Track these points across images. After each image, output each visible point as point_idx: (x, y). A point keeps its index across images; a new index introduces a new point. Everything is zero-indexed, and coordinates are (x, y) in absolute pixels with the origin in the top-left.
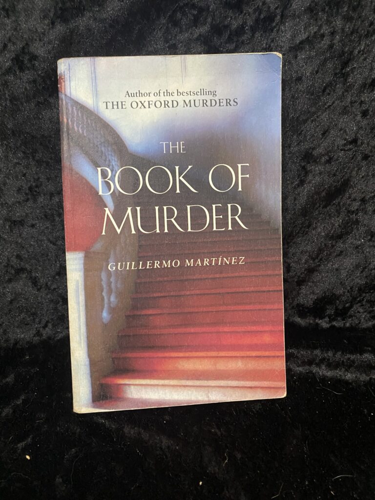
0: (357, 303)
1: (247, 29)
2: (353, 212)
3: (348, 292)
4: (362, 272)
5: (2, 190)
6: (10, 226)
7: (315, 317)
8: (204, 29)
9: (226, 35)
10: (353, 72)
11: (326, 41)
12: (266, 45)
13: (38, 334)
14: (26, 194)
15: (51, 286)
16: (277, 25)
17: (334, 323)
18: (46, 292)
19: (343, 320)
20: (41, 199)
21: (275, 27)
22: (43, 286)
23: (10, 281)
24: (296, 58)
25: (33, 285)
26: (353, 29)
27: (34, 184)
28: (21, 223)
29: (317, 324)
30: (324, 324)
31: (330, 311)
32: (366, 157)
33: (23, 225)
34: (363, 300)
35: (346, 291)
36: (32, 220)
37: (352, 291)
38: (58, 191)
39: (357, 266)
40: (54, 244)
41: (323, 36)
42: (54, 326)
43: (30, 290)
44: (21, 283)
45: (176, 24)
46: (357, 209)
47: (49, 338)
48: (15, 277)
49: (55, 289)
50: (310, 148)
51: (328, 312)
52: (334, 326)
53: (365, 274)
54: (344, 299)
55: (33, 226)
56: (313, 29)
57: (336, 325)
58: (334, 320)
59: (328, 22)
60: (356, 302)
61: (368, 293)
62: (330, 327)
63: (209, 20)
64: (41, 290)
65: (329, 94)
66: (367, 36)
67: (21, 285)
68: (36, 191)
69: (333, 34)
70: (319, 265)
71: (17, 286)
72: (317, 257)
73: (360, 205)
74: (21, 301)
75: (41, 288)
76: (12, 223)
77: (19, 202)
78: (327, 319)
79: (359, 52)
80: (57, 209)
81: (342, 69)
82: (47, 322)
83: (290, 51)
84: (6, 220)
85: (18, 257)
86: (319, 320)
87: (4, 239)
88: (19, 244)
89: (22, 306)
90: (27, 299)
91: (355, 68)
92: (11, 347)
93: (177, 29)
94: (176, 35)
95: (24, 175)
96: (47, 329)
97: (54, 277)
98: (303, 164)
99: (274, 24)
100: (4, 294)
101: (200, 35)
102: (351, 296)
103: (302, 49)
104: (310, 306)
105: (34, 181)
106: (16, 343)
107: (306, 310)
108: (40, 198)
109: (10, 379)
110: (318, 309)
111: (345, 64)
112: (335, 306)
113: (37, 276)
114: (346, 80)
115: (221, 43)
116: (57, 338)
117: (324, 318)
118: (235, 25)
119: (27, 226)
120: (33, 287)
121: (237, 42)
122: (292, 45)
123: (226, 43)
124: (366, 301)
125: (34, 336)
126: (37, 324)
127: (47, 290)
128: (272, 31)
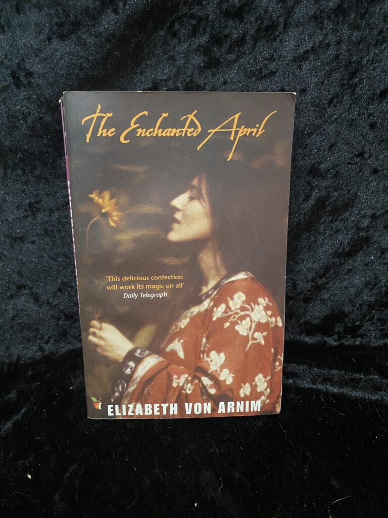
0: (368, 321)
1: (249, 39)
2: (363, 229)
3: (357, 309)
4: (372, 289)
5: (2, 206)
6: (11, 243)
7: (324, 334)
8: (203, 40)
9: (226, 46)
10: (361, 83)
11: (332, 51)
12: (269, 55)
13: (41, 349)
14: (26, 210)
15: (52, 302)
16: (280, 33)
17: (343, 341)
18: (47, 308)
19: (352, 338)
20: (40, 216)
21: (278, 36)
22: (45, 302)
23: (12, 297)
24: (300, 68)
25: (35, 302)
26: (361, 38)
27: (33, 200)
28: (22, 239)
29: (325, 342)
30: (332, 341)
31: (339, 328)
32: (375, 171)
33: (23, 242)
34: (373, 317)
35: (356, 309)
36: (32, 237)
37: (361, 308)
38: (57, 207)
39: (367, 284)
40: (55, 260)
41: (328, 45)
42: (56, 341)
43: (32, 306)
44: (23, 298)
45: (175, 35)
46: (367, 227)
47: (52, 353)
48: (17, 293)
49: (56, 305)
50: (316, 163)
51: (337, 329)
52: (343, 344)
53: (374, 292)
54: (353, 316)
55: (33, 242)
56: (319, 38)
57: (345, 343)
58: (343, 337)
59: (335, 31)
60: (366, 320)
61: (378, 310)
62: (339, 345)
63: (209, 30)
64: (43, 306)
65: (335, 106)
66: (376, 45)
67: (23, 301)
68: (35, 208)
69: (339, 43)
70: (328, 283)
71: (18, 303)
72: (324, 275)
73: (371, 222)
74: (22, 317)
75: (42, 305)
76: (12, 240)
77: (19, 219)
78: (336, 337)
79: (367, 63)
80: (57, 225)
81: (349, 80)
82: (50, 337)
83: (294, 61)
84: (7, 236)
85: (19, 273)
86: (327, 337)
87: (5, 256)
88: (20, 260)
89: (24, 322)
90: (29, 316)
91: (363, 79)
92: (14, 362)
93: (176, 41)
94: (174, 47)
95: (24, 192)
96: (49, 344)
97: (55, 293)
98: (308, 179)
99: (277, 33)
100: (6, 310)
101: (200, 45)
102: (360, 314)
103: (307, 59)
104: (318, 323)
105: (34, 197)
106: (19, 358)
107: (315, 328)
108: (40, 214)
109: (12, 395)
110: (326, 326)
111: (353, 75)
112: (343, 324)
113: (39, 293)
114: (353, 91)
115: (222, 53)
116: (60, 353)
117: (333, 335)
118: (235, 35)
119: (28, 242)
120: (34, 304)
121: (237, 52)
122: (296, 55)
123: (227, 54)
124: (377, 319)
125: (37, 352)
126: (39, 340)
127: (49, 306)
128: (275, 40)
